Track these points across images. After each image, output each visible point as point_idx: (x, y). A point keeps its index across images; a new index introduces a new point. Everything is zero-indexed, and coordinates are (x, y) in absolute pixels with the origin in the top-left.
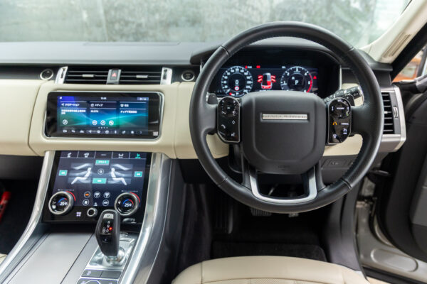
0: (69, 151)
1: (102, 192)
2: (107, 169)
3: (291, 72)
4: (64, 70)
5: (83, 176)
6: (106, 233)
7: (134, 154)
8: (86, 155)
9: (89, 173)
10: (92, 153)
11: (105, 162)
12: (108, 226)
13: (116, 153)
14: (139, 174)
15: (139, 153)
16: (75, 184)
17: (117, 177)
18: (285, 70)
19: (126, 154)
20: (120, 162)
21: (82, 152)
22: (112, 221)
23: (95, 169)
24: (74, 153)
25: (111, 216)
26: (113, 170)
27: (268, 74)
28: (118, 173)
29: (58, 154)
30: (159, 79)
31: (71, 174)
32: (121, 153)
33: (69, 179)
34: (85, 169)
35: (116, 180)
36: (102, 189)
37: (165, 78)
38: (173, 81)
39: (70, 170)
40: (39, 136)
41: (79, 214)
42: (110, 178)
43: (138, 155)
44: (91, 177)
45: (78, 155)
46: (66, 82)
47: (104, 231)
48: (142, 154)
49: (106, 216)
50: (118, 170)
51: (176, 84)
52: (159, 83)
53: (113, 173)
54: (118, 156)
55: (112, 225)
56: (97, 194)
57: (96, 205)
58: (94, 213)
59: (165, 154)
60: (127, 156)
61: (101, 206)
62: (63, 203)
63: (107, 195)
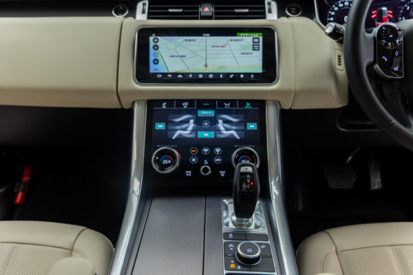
0: (163, 101)
2: (213, 121)
3: (411, 5)
4: (144, 4)
5: (186, 129)
6: (247, 189)
7: (243, 102)
8: (185, 105)
9: (191, 125)
10: (191, 102)
11: (210, 113)
12: (248, 181)
13: (221, 102)
14: (252, 126)
15: (249, 101)
17: (227, 129)
18: (404, 3)
19: (233, 102)
20: (228, 112)
21: (180, 102)
22: (252, 175)
23: (199, 121)
24: (170, 102)
25: (250, 169)
26: (220, 121)
27: (384, 9)
28: (228, 126)
29: (153, 105)
30: (264, 13)
31: (170, 127)
32: (227, 101)
33: (169, 133)
34: (187, 121)
35: (226, 133)
36: (211, 143)
37: (270, 11)
38: (279, 16)
39: (168, 123)
40: (129, 82)
41: (189, 173)
42: (219, 130)
43: (248, 104)
44: (195, 131)
45: (176, 106)
46: (149, 18)
47: (244, 186)
48: (253, 102)
49: (243, 169)
50: (226, 121)
51: (283, 19)
52: (265, 18)
53: (221, 125)
54: (224, 106)
55: (252, 180)
56: (206, 150)
57: (206, 162)
58: (210, 172)
59: (279, 103)
60: (235, 106)
61: (211, 164)
62: (165, 162)
63: (218, 150)
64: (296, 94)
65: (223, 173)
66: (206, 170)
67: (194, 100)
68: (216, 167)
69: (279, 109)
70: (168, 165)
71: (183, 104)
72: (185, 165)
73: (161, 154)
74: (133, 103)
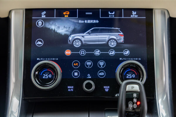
1: (95, 61)
6: (133, 109)
8: (66, 14)
12: (135, 100)
25: (136, 88)
41: (71, 88)
43: (134, 13)
54: (108, 15)
55: (139, 98)
56: (89, 63)
57: (89, 77)
58: (93, 87)
59: (168, 11)
61: (95, 79)
62: (46, 76)
63: (102, 63)
65: (107, 88)
66: (89, 86)
67: (76, 9)
68: (100, 82)
69: (167, 17)
70: (49, 80)
71: (64, 13)
73: (42, 68)
74: (10, 12)
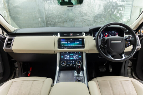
0: (63, 52)
1: (72, 61)
2: (73, 56)
3: (112, 33)
4: (59, 34)
5: (67, 57)
7: (78, 52)
8: (67, 53)
9: (68, 57)
10: (68, 52)
11: (72, 54)
13: (74, 52)
14: (80, 57)
15: (79, 52)
16: (66, 59)
17: (75, 57)
18: (110, 32)
19: (77, 52)
20: (75, 54)
21: (66, 52)
22: (80, 65)
23: (70, 56)
24: (64, 52)
26: (74, 56)
27: (106, 33)
28: (76, 57)
29: (61, 53)
30: (82, 35)
31: (64, 57)
32: (75, 52)
33: (64, 58)
34: (68, 56)
35: (75, 58)
37: (83, 35)
38: (85, 35)
39: (64, 56)
40: (57, 49)
41: (68, 66)
42: (74, 58)
44: (69, 58)
45: (65, 53)
46: (60, 36)
47: (78, 67)
48: (80, 52)
49: (78, 64)
50: (75, 56)
51: (86, 36)
52: (82, 36)
53: (74, 57)
56: (71, 61)
57: (71, 64)
58: (72, 66)
60: (77, 53)
61: (72, 64)
62: (63, 64)
63: (74, 61)
64: (89, 50)
65: (74, 66)
66: (71, 65)
68: (73, 65)
69: (85, 53)
70: (64, 64)
72: (67, 64)
73: (63, 62)
74: (57, 53)
